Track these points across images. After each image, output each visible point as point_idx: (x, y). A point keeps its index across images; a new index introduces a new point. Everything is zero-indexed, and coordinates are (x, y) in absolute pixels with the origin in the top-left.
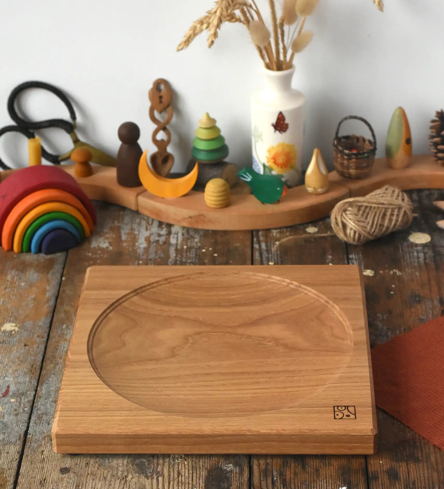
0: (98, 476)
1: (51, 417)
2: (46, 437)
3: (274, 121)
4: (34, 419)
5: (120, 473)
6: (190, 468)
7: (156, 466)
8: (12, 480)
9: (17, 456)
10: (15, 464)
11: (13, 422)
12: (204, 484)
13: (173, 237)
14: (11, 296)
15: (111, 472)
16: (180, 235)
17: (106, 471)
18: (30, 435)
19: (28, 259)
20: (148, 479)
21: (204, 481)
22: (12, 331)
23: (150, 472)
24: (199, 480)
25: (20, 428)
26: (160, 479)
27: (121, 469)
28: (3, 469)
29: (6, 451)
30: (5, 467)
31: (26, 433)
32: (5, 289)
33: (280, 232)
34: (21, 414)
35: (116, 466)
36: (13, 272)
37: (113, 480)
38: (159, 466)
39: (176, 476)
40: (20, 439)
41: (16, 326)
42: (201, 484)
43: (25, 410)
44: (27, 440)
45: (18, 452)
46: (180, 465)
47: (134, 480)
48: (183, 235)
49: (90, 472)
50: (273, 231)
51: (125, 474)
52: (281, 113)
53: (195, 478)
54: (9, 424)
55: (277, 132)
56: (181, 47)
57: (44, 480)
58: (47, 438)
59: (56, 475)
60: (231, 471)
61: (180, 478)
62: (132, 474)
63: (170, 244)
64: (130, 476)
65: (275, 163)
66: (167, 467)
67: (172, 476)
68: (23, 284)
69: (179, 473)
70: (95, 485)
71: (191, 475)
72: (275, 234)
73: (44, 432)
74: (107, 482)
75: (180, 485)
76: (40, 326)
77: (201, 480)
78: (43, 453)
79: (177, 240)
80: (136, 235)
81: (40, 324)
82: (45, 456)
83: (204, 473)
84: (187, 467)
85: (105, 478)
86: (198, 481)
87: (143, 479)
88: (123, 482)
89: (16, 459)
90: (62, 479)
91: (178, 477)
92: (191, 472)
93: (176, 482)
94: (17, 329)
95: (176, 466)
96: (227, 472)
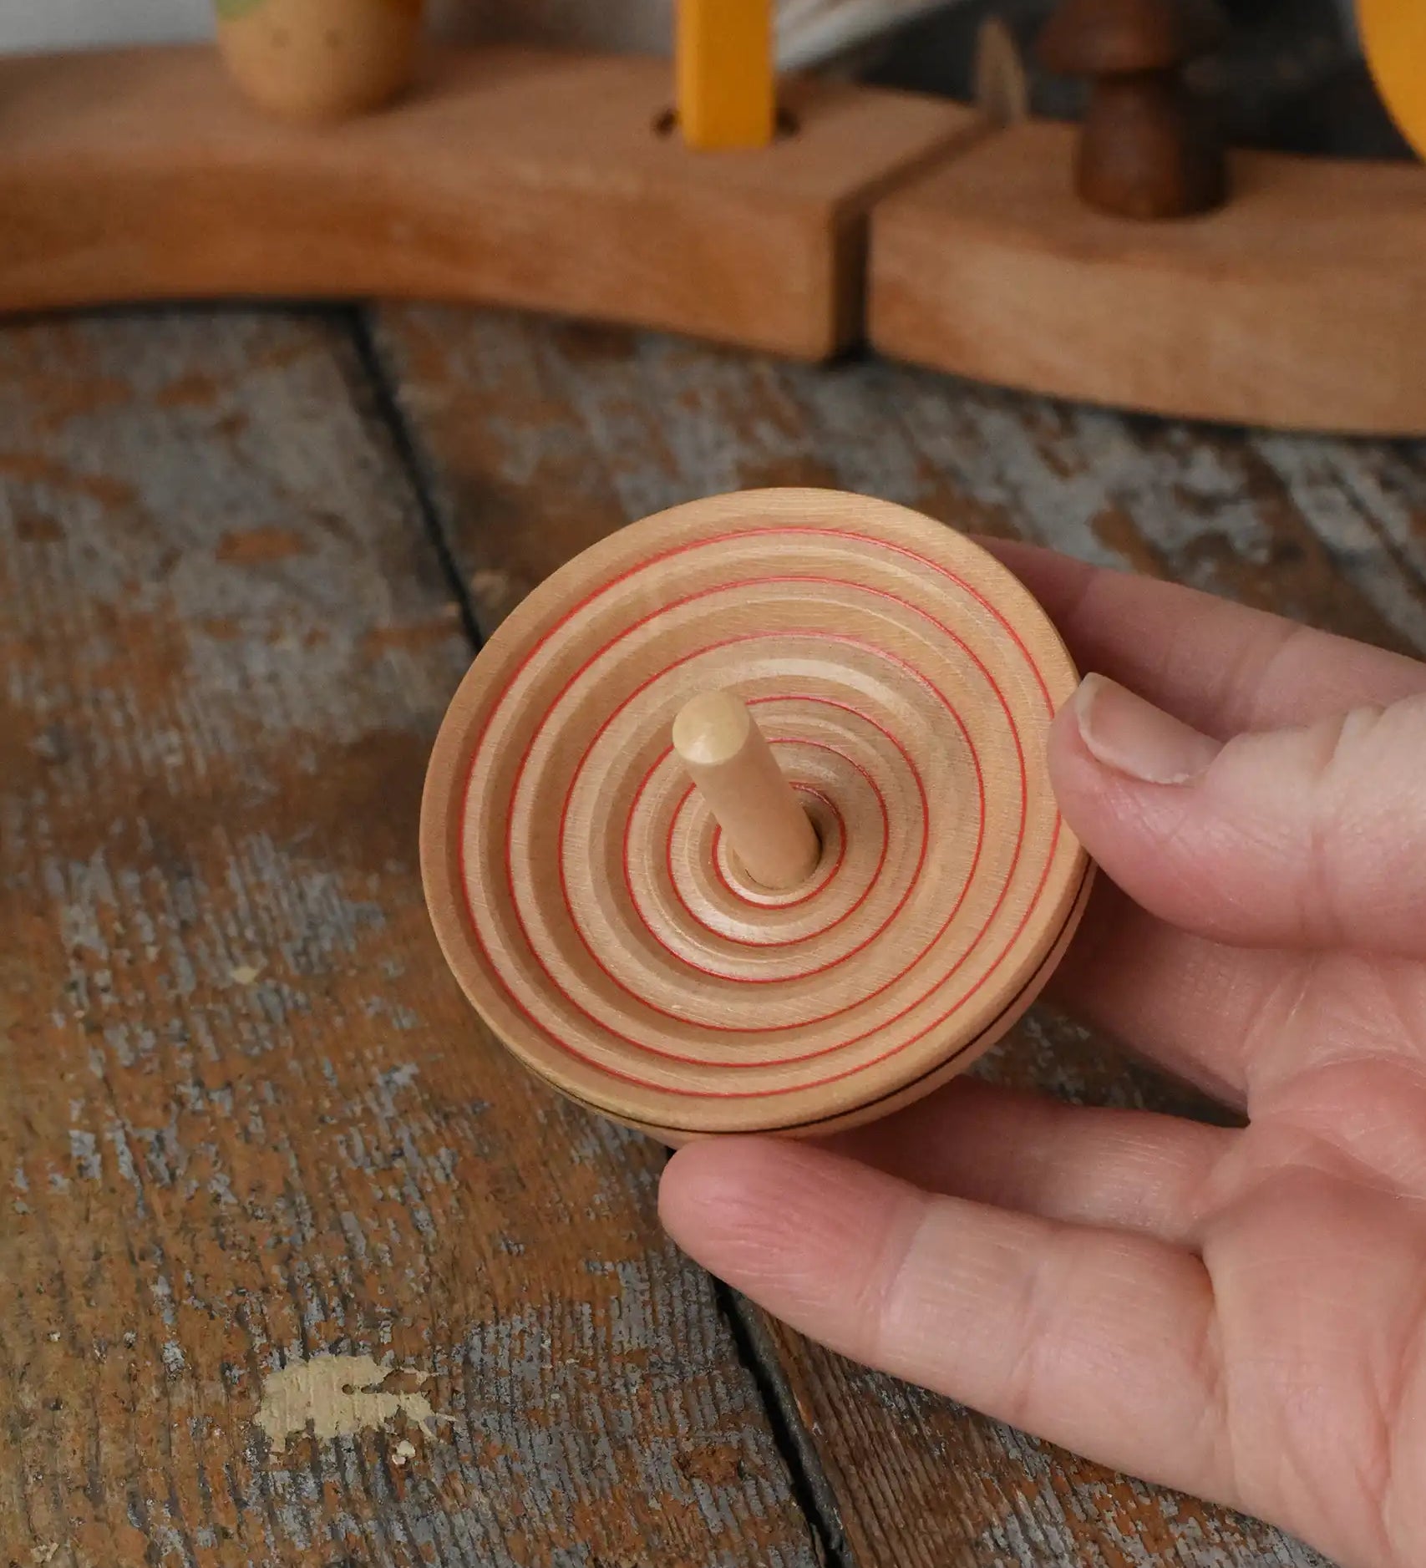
13: (1325, 507)
14: (189, 1090)
16: (1366, 488)
19: (173, 760)
22: (382, 1444)
32: (95, 1028)
36: (94, 877)
41: (394, 1382)
48: (1387, 484)
63: (1336, 561)
68: (244, 975)
76: (637, 1356)
79: (1375, 525)
80: (999, 509)
81: (629, 1334)
94: (418, 1408)
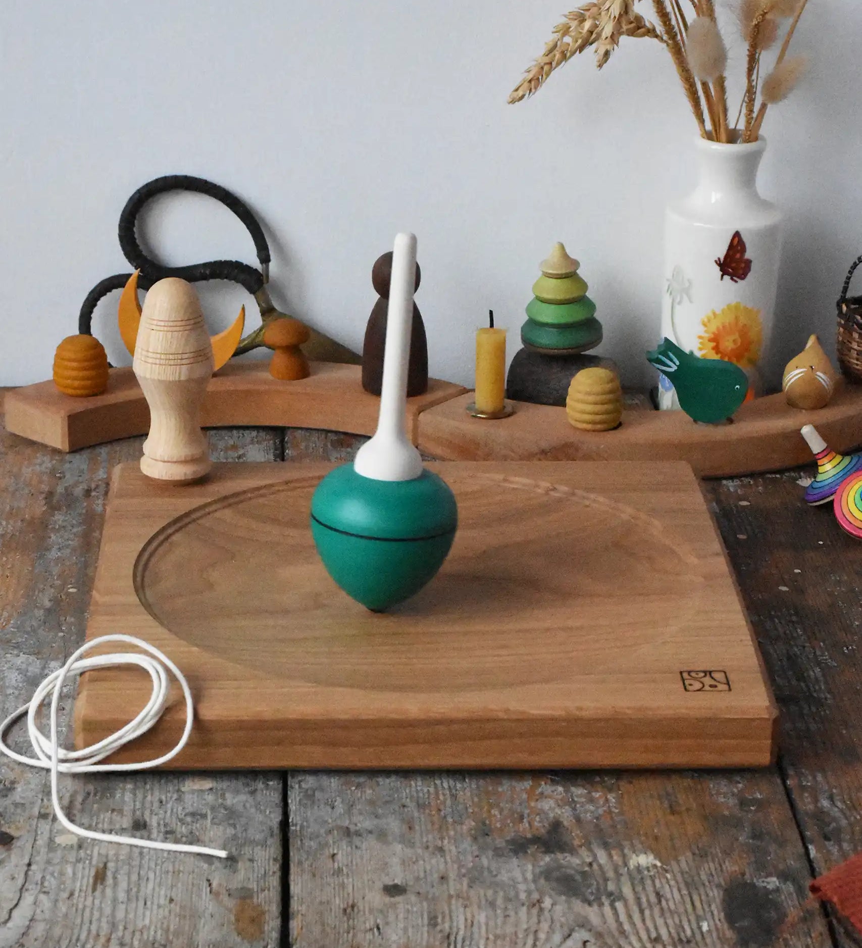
0: (474, 899)
1: (333, 795)
2: (333, 830)
3: (721, 252)
4: (298, 799)
5: (523, 896)
6: (682, 886)
7: (601, 882)
8: (274, 909)
9: (276, 867)
10: (275, 882)
11: (248, 805)
12: (722, 914)
15: (501, 894)
17: (490, 893)
18: (296, 825)
20: (590, 904)
21: (720, 908)
23: (592, 893)
24: (710, 906)
25: (266, 816)
26: (619, 905)
27: (522, 887)
28: (249, 890)
29: (248, 856)
30: (254, 886)
31: (285, 824)
33: (743, 486)
34: (262, 791)
35: (511, 883)
37: (510, 907)
38: (609, 883)
39: (653, 899)
40: (272, 836)
42: (716, 912)
43: (268, 784)
44: (291, 835)
45: (275, 860)
46: (657, 882)
47: (558, 908)
49: (452, 892)
50: (724, 482)
51: (536, 896)
52: (737, 235)
53: (698, 904)
54: (240, 808)
55: (727, 278)
56: (520, 93)
57: (353, 907)
58: (335, 832)
59: (377, 898)
60: (777, 890)
61: (664, 903)
62: (551, 897)
64: (547, 903)
65: (717, 349)
66: (629, 884)
67: (644, 900)
69: (659, 895)
70: (473, 916)
71: (688, 900)
72: (732, 489)
73: (326, 822)
74: (499, 911)
75: (668, 915)
77: (713, 907)
78: (336, 859)
82: (340, 865)
83: (716, 894)
84: (672, 883)
85: (492, 904)
86: (707, 909)
87: (578, 906)
88: (535, 911)
89: (274, 873)
90: (394, 906)
91: (660, 902)
92: (685, 892)
93: (656, 910)
95: (648, 882)
96: (767, 892)
